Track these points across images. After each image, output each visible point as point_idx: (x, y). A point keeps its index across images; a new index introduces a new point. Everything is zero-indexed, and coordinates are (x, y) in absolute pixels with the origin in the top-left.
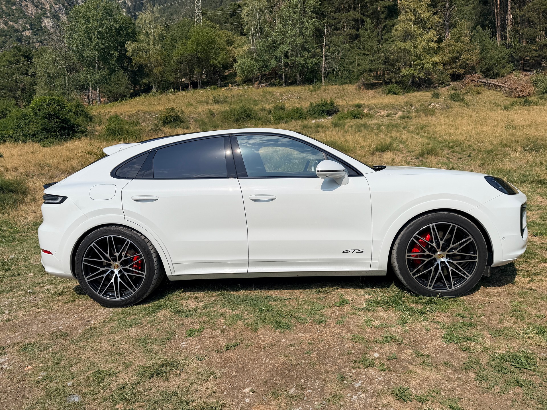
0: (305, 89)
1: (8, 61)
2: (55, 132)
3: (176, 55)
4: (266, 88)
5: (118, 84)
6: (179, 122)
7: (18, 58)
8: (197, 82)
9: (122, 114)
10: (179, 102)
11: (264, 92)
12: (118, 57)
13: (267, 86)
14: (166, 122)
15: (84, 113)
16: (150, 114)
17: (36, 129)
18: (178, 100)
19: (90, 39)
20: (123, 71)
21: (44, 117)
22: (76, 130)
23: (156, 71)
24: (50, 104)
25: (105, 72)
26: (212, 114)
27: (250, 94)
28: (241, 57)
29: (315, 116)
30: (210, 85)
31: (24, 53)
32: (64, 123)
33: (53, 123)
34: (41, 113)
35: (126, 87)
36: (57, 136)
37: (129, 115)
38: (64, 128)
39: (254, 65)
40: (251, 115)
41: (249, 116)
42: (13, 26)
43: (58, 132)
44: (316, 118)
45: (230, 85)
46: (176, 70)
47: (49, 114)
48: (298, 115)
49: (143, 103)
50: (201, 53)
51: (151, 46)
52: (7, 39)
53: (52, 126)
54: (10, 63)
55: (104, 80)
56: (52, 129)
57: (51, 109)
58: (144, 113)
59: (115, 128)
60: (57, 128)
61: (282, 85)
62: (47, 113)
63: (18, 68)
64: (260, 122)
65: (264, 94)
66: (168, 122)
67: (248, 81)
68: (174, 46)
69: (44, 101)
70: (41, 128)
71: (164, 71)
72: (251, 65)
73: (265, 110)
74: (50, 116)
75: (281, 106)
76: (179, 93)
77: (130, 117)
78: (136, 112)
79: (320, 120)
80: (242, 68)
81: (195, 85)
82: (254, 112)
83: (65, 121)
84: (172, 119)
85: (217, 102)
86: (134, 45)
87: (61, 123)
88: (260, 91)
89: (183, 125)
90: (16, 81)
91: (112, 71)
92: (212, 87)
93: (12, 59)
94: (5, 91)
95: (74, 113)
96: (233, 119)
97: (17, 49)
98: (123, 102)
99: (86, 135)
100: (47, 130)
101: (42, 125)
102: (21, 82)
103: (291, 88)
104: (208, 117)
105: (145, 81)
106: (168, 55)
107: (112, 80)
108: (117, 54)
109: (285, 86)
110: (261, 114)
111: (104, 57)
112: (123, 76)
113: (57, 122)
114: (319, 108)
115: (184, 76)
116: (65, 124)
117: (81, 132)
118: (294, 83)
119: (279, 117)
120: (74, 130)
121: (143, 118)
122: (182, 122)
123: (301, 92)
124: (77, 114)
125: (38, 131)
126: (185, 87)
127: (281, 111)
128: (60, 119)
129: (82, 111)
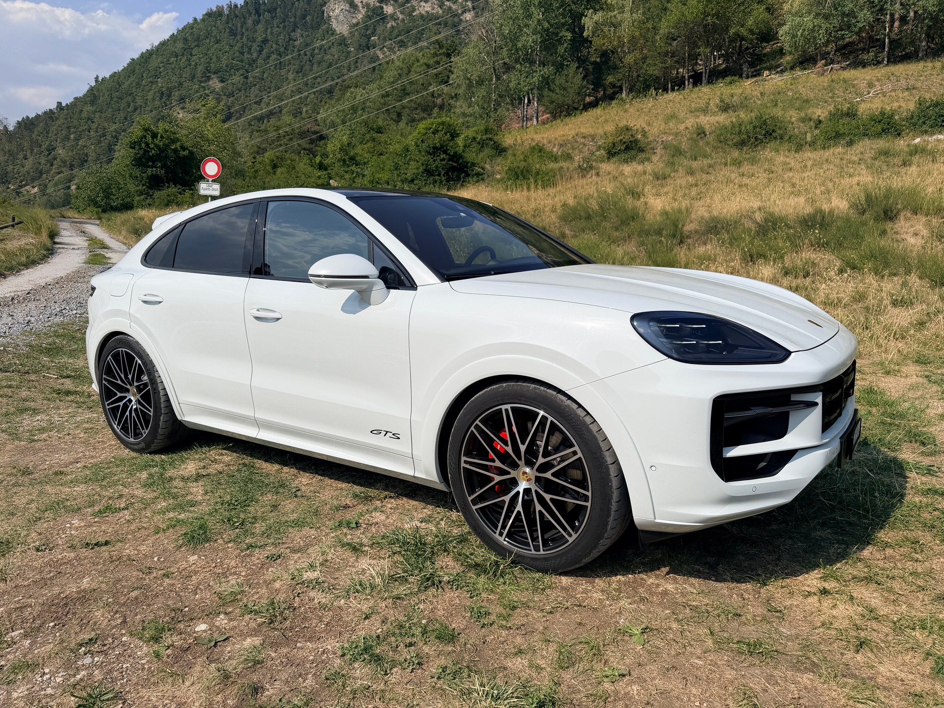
0: (934, 68)
1: (426, 64)
2: (439, 175)
3: (665, 27)
4: (840, 72)
5: (565, 89)
6: (633, 152)
7: (438, 58)
8: (701, 73)
9: (550, 142)
10: (658, 114)
11: (832, 81)
12: (570, 40)
13: (844, 69)
14: (611, 153)
15: (492, 143)
16: (593, 140)
17: (415, 171)
18: (656, 109)
19: (530, 16)
20: (576, 65)
21: (427, 152)
22: (469, 172)
23: (629, 59)
24: (438, 131)
25: (548, 70)
26: (701, 132)
27: (800, 87)
28: (796, 14)
29: (925, 127)
30: (723, 77)
31: (448, 49)
32: (453, 161)
33: (439, 162)
34: (425, 145)
35: (579, 93)
36: (441, 182)
37: (561, 142)
38: (453, 169)
39: (820, 27)
40: (774, 131)
41: (771, 134)
42: (450, 8)
43: (444, 175)
44: (926, 132)
45: (766, 73)
46: (666, 54)
47: (434, 148)
48: (879, 128)
49: (597, 119)
50: (713, 16)
51: (627, 15)
52: (440, 30)
53: (437, 166)
54: (428, 66)
55: (546, 82)
56: (436, 171)
57: (436, 140)
58: (584, 137)
59: (519, 167)
60: (443, 169)
61: (879, 63)
62: (431, 146)
63: (436, 75)
64: (786, 145)
65: (830, 86)
66: (615, 153)
67: (806, 61)
68: (665, 9)
69: (430, 126)
70: (421, 169)
71: (644, 59)
72: (814, 27)
73: (810, 120)
74: (435, 150)
75: (849, 108)
76: (666, 96)
77: (561, 145)
78: (573, 137)
79: (935, 137)
80: (794, 36)
81: (697, 79)
82: (782, 125)
83: (456, 157)
84: (623, 148)
85: (725, 108)
86: (599, 16)
87: (449, 160)
88: (825, 80)
89: (642, 156)
90: (433, 96)
91: (560, 68)
92: (728, 79)
93: (431, 62)
94: (418, 111)
95: (479, 143)
96: (735, 141)
97: (439, 44)
98: (567, 120)
99: (483, 179)
100: (429, 172)
101: (423, 164)
102: (440, 95)
103: (900, 69)
104: (691, 139)
105: (610, 79)
106: (654, 28)
107: (557, 82)
108: (569, 35)
109: (887, 65)
110: (798, 128)
111: (549, 42)
112: (576, 73)
113: (443, 160)
114: (937, 110)
115: (680, 63)
116: (455, 162)
117: (476, 174)
118: (907, 58)
119: (834, 134)
120: (467, 171)
121: (581, 147)
122: (642, 150)
123: (921, 76)
124: (483, 144)
125: (418, 174)
126: (679, 84)
127: (846, 120)
128: (449, 155)
129: (491, 139)
